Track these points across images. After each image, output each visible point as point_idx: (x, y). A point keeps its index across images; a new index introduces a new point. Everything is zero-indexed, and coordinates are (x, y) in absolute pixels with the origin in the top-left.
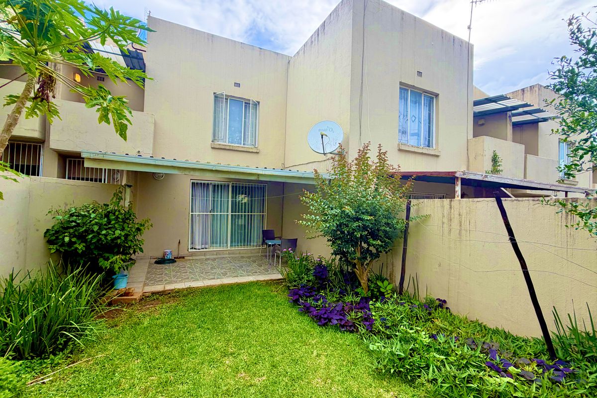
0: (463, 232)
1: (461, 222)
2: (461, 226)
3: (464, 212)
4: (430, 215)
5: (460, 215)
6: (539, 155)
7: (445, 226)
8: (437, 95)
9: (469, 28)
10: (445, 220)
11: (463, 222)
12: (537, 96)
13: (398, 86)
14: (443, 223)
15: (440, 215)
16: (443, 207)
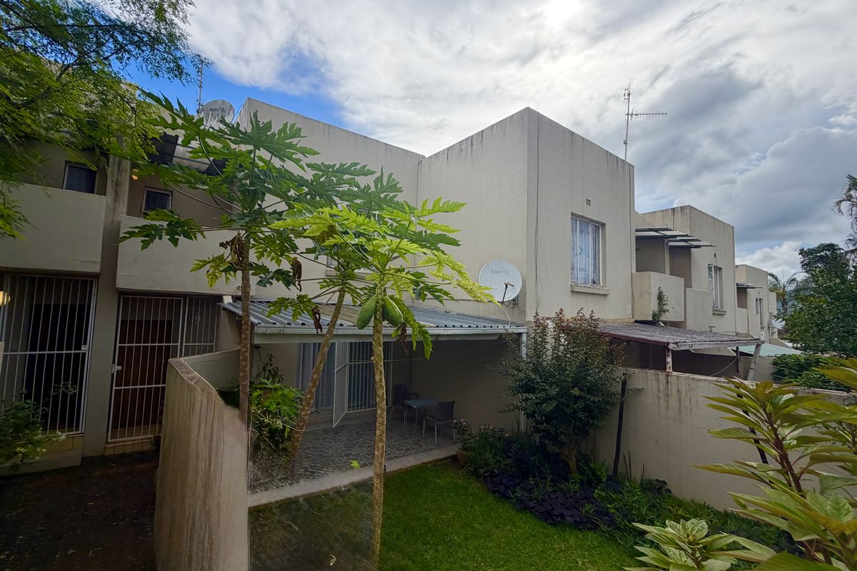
0: (683, 409)
1: (680, 399)
2: (680, 403)
3: (683, 388)
4: (642, 389)
5: (678, 391)
6: (693, 286)
7: (662, 401)
8: (603, 225)
9: (625, 143)
10: (661, 395)
11: (682, 399)
12: (689, 219)
13: (570, 217)
14: (659, 398)
15: (655, 389)
16: (658, 380)
